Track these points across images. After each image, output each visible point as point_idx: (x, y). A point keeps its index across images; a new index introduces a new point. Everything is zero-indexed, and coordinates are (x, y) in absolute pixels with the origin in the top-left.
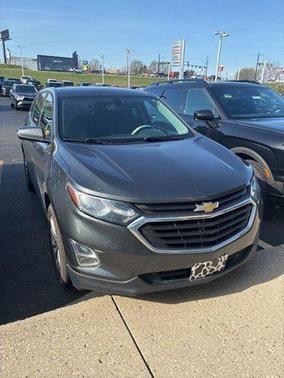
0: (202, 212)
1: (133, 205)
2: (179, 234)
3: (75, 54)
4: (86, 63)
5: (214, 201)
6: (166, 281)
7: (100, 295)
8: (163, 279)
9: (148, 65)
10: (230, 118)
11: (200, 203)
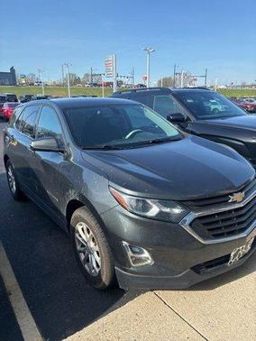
0: (235, 202)
1: (181, 203)
2: (220, 225)
3: (12, 69)
4: (24, 77)
5: (241, 191)
6: (209, 270)
7: (145, 292)
8: (208, 267)
9: (81, 77)
10: (198, 119)
11: (231, 194)
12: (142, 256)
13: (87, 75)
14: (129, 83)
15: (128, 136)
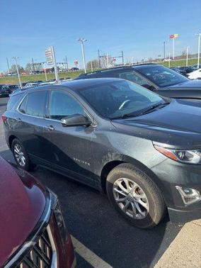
12: (193, 195)
13: (29, 65)
14: (64, 68)
15: (122, 106)
